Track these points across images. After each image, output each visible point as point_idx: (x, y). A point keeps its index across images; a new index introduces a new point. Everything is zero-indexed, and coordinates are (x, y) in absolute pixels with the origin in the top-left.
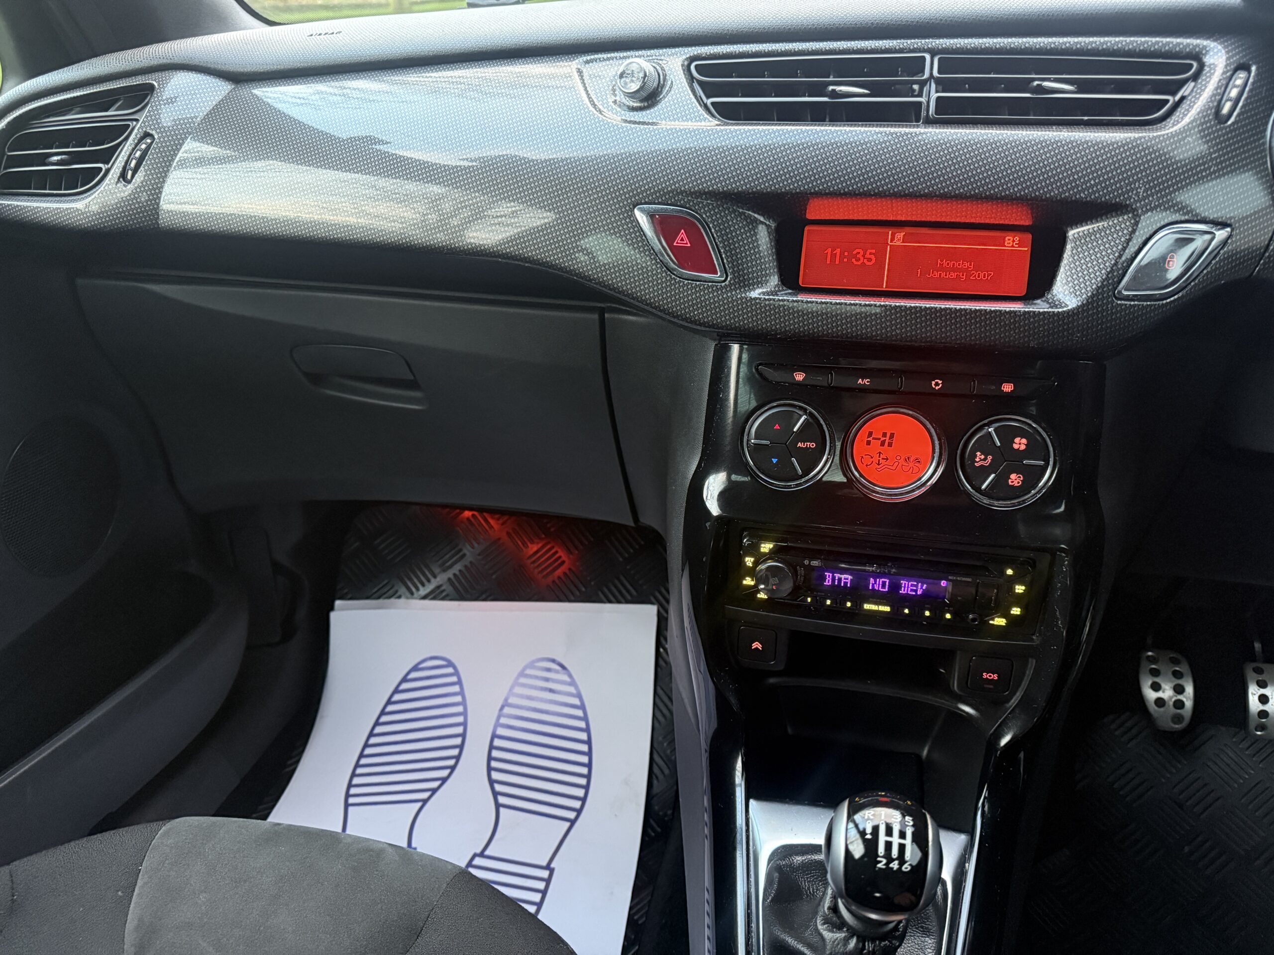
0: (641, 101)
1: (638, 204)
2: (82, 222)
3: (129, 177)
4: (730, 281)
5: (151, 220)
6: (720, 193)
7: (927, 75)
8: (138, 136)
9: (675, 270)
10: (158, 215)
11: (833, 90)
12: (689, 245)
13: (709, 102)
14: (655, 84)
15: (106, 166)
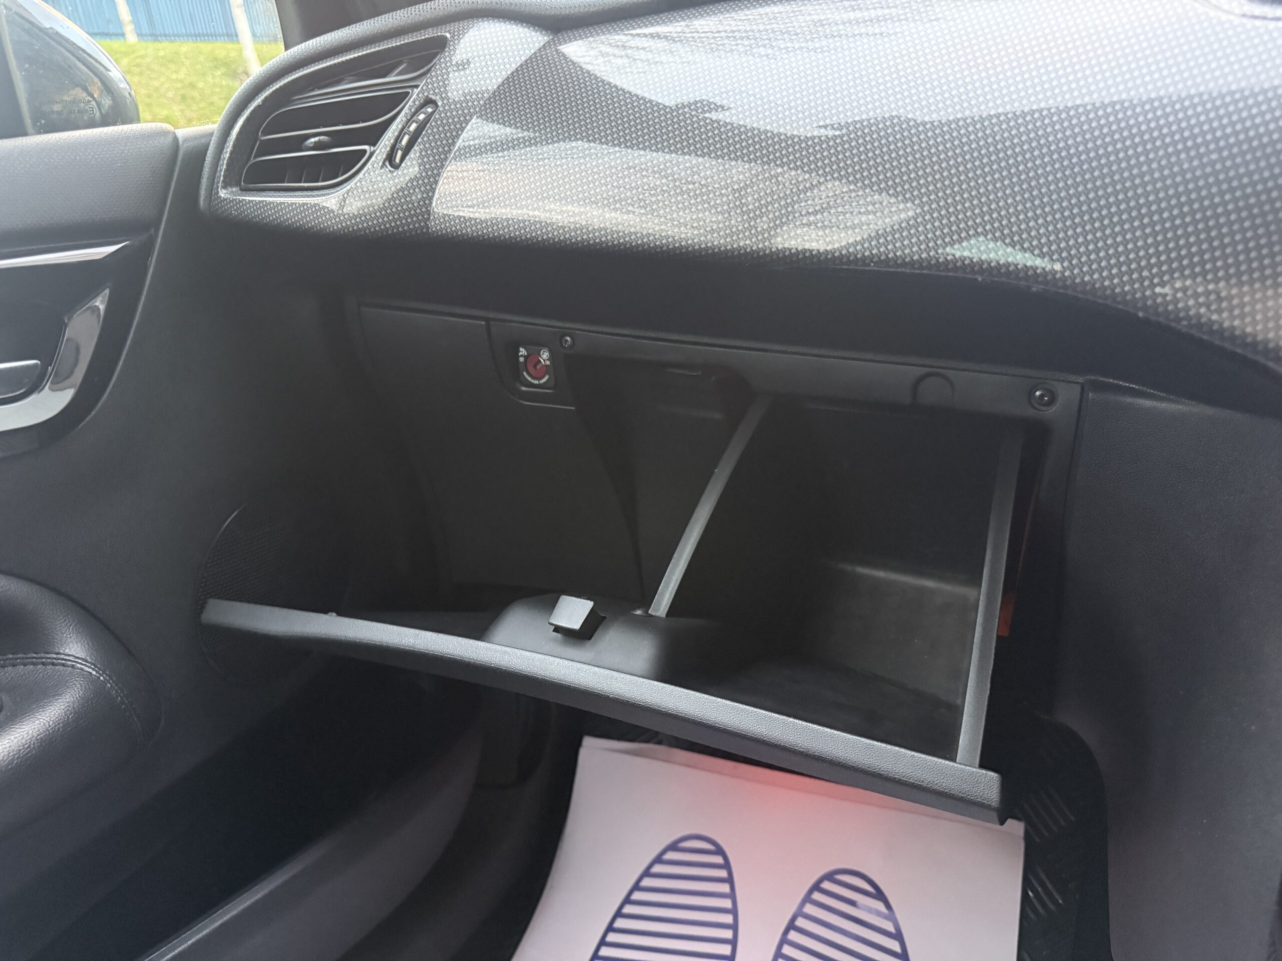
2: (332, 224)
3: (398, 160)
5: (419, 221)
8: (417, 103)
10: (429, 215)
15: (372, 148)
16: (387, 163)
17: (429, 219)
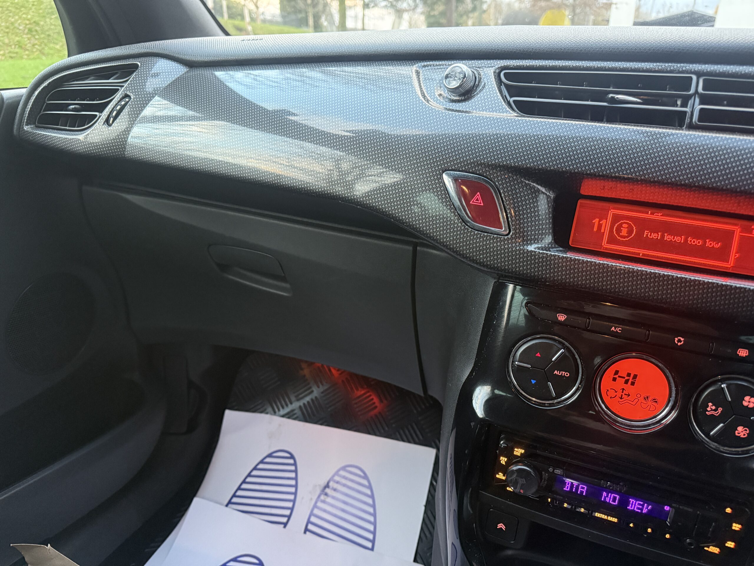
0: (460, 96)
1: (446, 170)
2: (80, 148)
3: (111, 122)
4: (512, 236)
5: (121, 151)
6: (511, 167)
7: (692, 91)
9: (469, 222)
11: (612, 97)
12: (482, 204)
13: (511, 100)
14: (472, 84)
15: (101, 113)
16: (106, 123)
17: (125, 150)
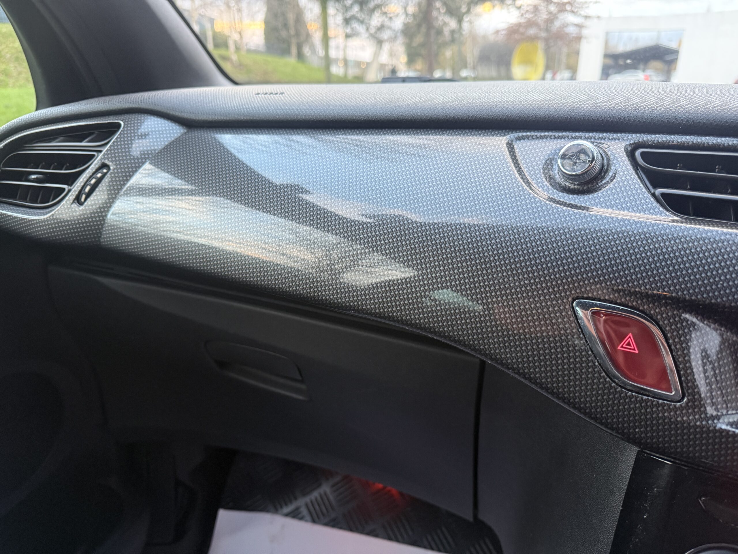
1: (578, 298)
3: (83, 199)
8: (97, 166)
9: (618, 378)
12: (637, 352)
13: (658, 192)
14: (599, 169)
15: (70, 188)
16: (76, 201)
17: (101, 237)
